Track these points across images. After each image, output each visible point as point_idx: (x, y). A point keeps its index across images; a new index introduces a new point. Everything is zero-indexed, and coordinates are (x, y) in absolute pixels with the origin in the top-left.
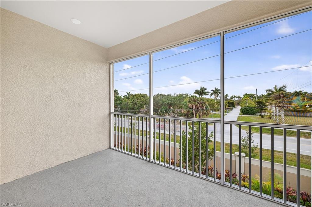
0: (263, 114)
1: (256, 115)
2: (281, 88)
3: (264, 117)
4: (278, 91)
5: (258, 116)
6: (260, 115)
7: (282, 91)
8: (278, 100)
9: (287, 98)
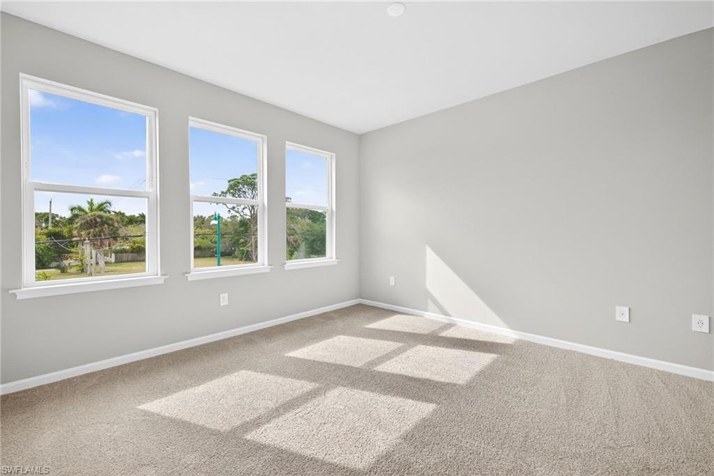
0: (66, 262)
1: (50, 268)
2: (102, 205)
3: (69, 271)
4: (96, 210)
5: (54, 270)
6: (58, 267)
7: (102, 210)
8: (92, 230)
9: (109, 225)
